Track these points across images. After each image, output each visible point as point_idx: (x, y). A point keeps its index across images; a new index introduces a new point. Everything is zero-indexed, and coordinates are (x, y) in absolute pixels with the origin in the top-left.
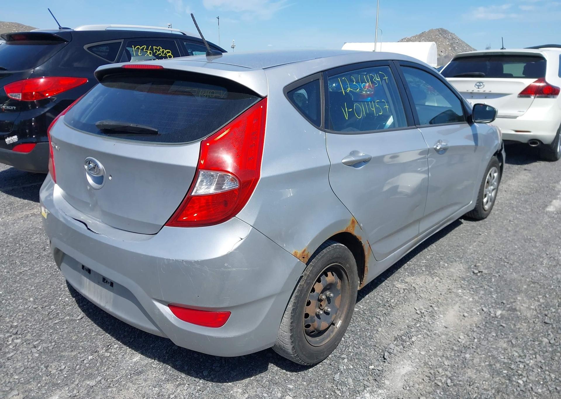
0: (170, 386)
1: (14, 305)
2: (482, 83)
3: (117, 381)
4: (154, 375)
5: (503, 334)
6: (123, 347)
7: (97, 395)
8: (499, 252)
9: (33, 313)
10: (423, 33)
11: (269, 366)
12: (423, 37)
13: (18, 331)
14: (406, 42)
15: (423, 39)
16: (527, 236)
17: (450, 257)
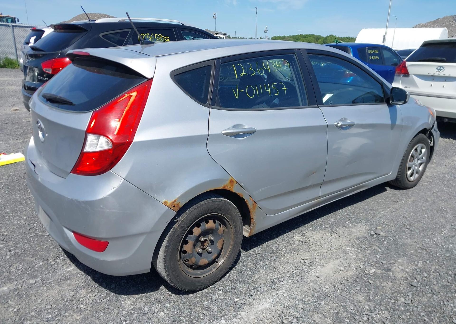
0: (83, 292)
1: (12, 220)
2: (443, 67)
3: (50, 283)
4: (76, 283)
5: (366, 289)
6: (66, 259)
7: (32, 290)
8: (407, 218)
9: (20, 228)
10: (437, 19)
11: (160, 288)
12: (437, 23)
13: (4, 239)
14: (420, 27)
15: (437, 25)
16: (442, 207)
17: (358, 218)
